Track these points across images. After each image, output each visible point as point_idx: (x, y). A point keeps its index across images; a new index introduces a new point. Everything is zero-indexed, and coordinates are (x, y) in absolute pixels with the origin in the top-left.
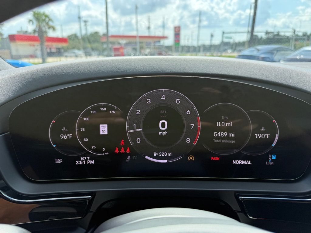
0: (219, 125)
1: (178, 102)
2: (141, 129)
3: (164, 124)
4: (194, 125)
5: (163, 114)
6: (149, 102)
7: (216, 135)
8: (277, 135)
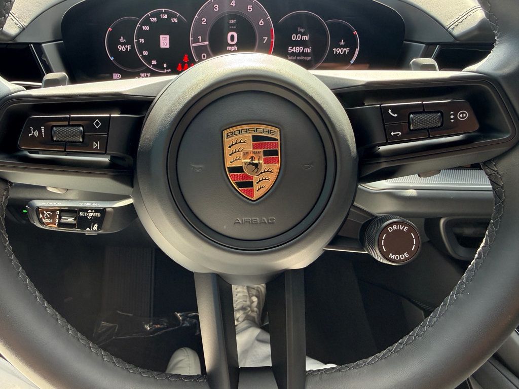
0: (294, 38)
1: (250, 9)
2: (207, 43)
3: (232, 37)
4: (267, 38)
5: (232, 25)
6: (216, 9)
7: (290, 51)
8: (357, 49)
